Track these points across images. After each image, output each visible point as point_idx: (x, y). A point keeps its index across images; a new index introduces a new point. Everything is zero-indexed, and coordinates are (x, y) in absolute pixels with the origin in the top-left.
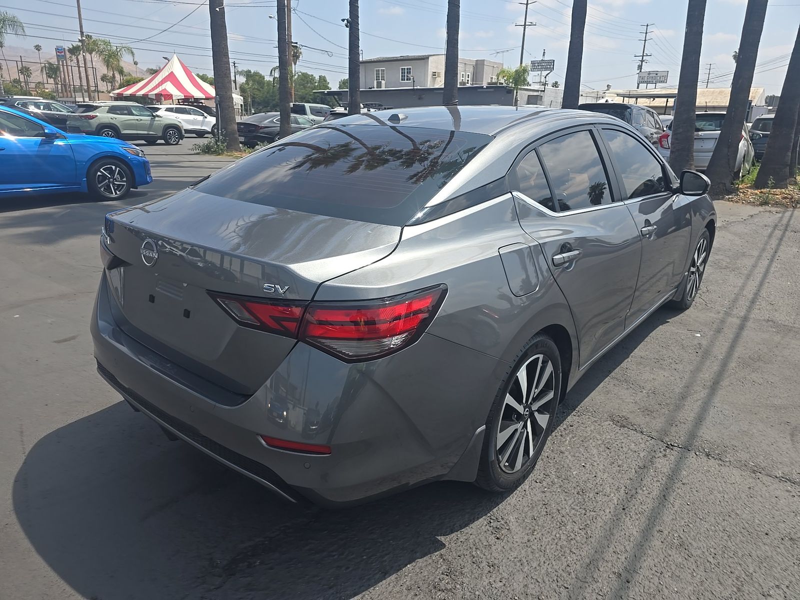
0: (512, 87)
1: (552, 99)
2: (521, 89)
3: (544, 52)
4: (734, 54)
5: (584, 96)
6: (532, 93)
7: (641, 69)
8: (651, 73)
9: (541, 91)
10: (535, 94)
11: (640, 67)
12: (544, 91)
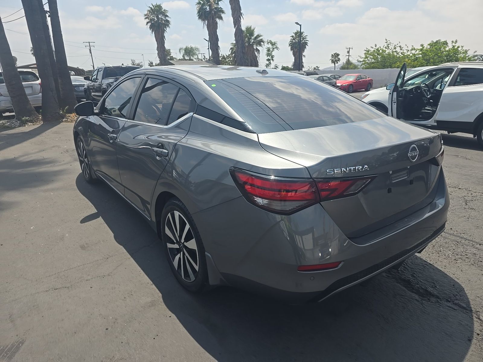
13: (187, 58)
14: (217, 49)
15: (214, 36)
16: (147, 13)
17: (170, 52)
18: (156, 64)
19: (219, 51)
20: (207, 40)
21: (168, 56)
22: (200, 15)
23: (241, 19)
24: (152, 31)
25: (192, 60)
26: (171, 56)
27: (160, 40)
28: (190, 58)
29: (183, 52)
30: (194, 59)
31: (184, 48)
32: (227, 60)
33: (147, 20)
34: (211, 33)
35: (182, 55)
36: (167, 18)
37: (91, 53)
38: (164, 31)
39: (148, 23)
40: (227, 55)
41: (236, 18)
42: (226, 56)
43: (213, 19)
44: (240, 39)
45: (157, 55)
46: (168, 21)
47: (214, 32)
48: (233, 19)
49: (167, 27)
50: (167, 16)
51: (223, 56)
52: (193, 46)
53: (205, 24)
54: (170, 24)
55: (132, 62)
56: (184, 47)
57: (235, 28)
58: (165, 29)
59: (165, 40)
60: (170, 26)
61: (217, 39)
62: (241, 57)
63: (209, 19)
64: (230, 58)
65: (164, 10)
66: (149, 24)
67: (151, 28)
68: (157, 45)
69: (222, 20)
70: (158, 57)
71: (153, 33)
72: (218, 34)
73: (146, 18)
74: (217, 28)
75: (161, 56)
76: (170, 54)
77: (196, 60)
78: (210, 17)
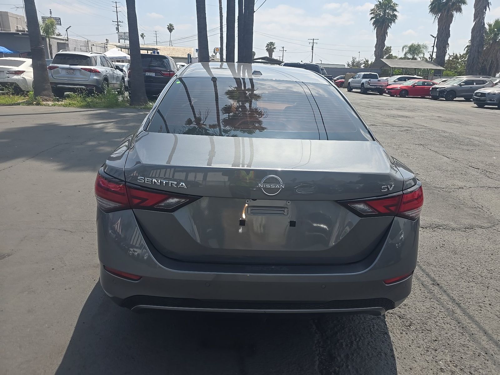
0: (44, 36)
1: (75, 46)
2: (52, 38)
3: (51, 12)
4: (168, 26)
5: (95, 46)
6: (59, 41)
7: (118, 30)
8: (126, 33)
9: (66, 40)
10: (62, 42)
11: (117, 29)
12: (68, 40)
13: (410, 56)
14: (444, 47)
15: (444, 32)
16: (374, 7)
17: (390, 49)
18: (372, 62)
19: (447, 49)
20: (434, 37)
21: (388, 53)
22: (433, 7)
23: (486, 11)
24: (375, 27)
25: (416, 59)
26: (390, 54)
27: (381, 36)
28: (414, 56)
29: (406, 50)
30: (418, 58)
31: (409, 46)
32: (460, 60)
33: (372, 16)
34: (441, 28)
35: (405, 53)
36: (395, 13)
37: (313, 50)
38: (388, 26)
39: (372, 18)
40: (461, 54)
41: (478, 10)
42: (459, 55)
43: (448, 12)
44: (478, 35)
45: (374, 52)
46: (395, 16)
47: (446, 27)
48: (474, 10)
49: (392, 22)
50: (396, 10)
51: (455, 55)
52: (421, 43)
53: (436, 18)
54: (396, 19)
55: (353, 60)
56: (410, 44)
57: (474, 21)
58: (390, 25)
59: (386, 36)
60: (396, 21)
61: (448, 35)
62: (474, 57)
63: (443, 12)
64: (464, 58)
65: (394, 4)
66: (373, 20)
67: (374, 24)
68: (376, 41)
69: (460, 12)
70: (374, 55)
71: (376, 29)
72: (450, 29)
73: (371, 14)
74: (451, 22)
75: (377, 54)
76: (390, 52)
77: (421, 59)
78: (445, 10)
